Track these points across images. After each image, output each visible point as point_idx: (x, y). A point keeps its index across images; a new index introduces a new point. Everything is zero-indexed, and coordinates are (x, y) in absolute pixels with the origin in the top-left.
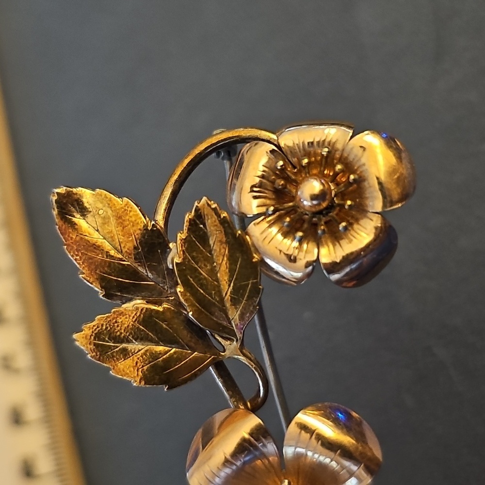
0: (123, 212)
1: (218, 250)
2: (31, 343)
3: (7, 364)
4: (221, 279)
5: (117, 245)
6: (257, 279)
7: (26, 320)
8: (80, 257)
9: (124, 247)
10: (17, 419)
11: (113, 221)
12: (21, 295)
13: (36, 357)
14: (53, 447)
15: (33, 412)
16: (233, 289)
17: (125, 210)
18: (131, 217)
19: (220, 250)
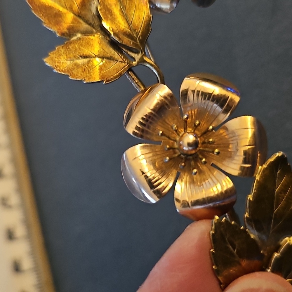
2: (19, 190)
3: (4, 202)
4: (127, 14)
7: (17, 176)
9: (68, 5)
10: (10, 236)
12: (14, 160)
13: (22, 198)
14: (32, 253)
15: (20, 231)
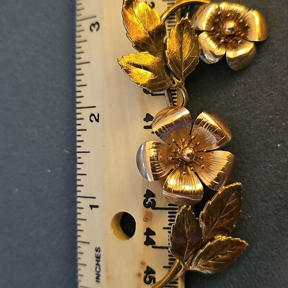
0: (152, 14)
1: (186, 40)
4: (184, 52)
5: (146, 27)
6: (198, 56)
8: (130, 27)
9: (149, 28)
11: (147, 16)
16: (188, 58)
17: (153, 13)
18: (154, 17)
19: (187, 40)
